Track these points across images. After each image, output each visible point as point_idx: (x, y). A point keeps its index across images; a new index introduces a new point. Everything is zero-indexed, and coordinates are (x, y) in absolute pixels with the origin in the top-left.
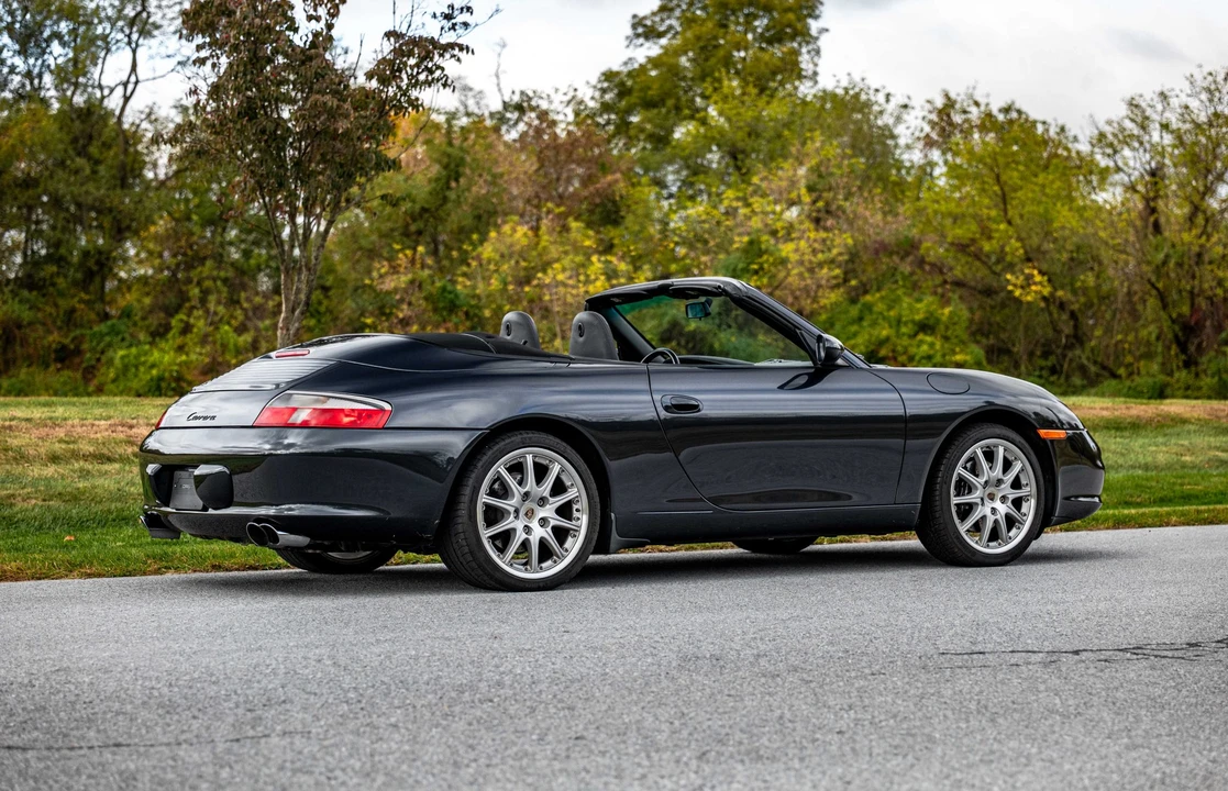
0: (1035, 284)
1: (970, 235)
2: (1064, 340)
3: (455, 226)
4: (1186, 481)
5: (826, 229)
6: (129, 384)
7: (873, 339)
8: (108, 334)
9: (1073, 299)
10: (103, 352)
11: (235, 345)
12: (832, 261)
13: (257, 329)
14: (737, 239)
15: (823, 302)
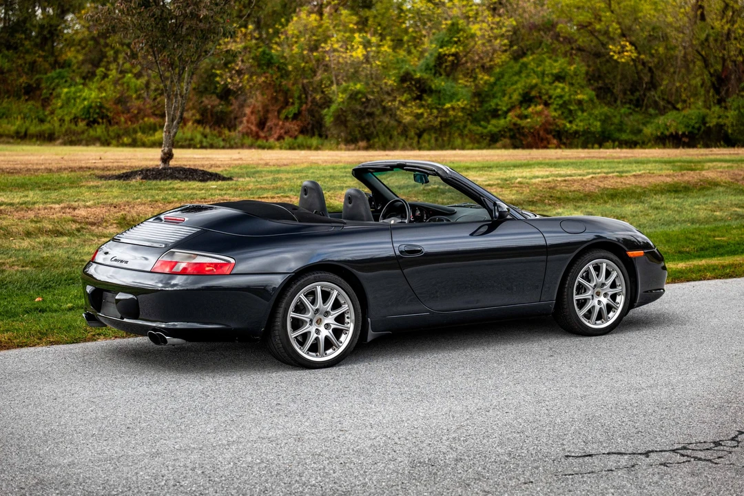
0: (627, 51)
1: (588, 20)
2: (644, 86)
3: (270, 10)
4: (717, 233)
5: (500, 15)
6: (70, 110)
7: (527, 85)
8: (57, 78)
9: (650, 60)
10: (54, 89)
11: (135, 86)
12: (502, 36)
13: (149, 75)
14: (444, 22)
15: (497, 61)
